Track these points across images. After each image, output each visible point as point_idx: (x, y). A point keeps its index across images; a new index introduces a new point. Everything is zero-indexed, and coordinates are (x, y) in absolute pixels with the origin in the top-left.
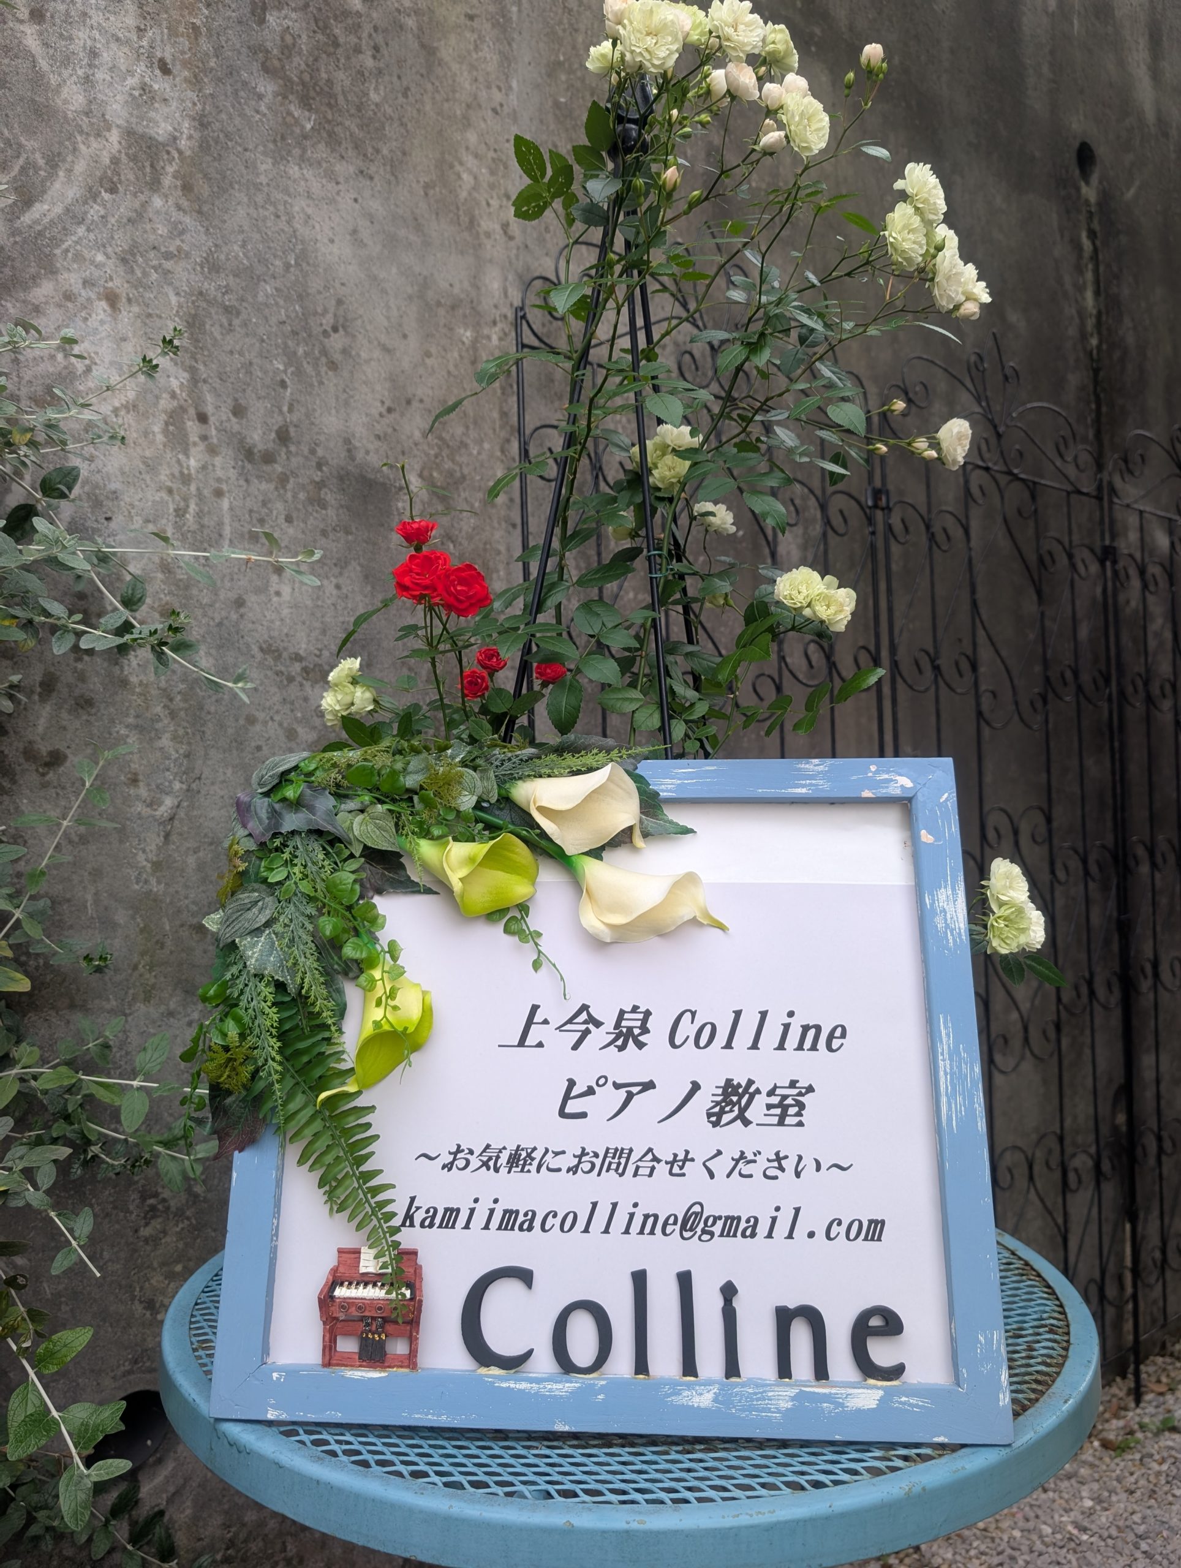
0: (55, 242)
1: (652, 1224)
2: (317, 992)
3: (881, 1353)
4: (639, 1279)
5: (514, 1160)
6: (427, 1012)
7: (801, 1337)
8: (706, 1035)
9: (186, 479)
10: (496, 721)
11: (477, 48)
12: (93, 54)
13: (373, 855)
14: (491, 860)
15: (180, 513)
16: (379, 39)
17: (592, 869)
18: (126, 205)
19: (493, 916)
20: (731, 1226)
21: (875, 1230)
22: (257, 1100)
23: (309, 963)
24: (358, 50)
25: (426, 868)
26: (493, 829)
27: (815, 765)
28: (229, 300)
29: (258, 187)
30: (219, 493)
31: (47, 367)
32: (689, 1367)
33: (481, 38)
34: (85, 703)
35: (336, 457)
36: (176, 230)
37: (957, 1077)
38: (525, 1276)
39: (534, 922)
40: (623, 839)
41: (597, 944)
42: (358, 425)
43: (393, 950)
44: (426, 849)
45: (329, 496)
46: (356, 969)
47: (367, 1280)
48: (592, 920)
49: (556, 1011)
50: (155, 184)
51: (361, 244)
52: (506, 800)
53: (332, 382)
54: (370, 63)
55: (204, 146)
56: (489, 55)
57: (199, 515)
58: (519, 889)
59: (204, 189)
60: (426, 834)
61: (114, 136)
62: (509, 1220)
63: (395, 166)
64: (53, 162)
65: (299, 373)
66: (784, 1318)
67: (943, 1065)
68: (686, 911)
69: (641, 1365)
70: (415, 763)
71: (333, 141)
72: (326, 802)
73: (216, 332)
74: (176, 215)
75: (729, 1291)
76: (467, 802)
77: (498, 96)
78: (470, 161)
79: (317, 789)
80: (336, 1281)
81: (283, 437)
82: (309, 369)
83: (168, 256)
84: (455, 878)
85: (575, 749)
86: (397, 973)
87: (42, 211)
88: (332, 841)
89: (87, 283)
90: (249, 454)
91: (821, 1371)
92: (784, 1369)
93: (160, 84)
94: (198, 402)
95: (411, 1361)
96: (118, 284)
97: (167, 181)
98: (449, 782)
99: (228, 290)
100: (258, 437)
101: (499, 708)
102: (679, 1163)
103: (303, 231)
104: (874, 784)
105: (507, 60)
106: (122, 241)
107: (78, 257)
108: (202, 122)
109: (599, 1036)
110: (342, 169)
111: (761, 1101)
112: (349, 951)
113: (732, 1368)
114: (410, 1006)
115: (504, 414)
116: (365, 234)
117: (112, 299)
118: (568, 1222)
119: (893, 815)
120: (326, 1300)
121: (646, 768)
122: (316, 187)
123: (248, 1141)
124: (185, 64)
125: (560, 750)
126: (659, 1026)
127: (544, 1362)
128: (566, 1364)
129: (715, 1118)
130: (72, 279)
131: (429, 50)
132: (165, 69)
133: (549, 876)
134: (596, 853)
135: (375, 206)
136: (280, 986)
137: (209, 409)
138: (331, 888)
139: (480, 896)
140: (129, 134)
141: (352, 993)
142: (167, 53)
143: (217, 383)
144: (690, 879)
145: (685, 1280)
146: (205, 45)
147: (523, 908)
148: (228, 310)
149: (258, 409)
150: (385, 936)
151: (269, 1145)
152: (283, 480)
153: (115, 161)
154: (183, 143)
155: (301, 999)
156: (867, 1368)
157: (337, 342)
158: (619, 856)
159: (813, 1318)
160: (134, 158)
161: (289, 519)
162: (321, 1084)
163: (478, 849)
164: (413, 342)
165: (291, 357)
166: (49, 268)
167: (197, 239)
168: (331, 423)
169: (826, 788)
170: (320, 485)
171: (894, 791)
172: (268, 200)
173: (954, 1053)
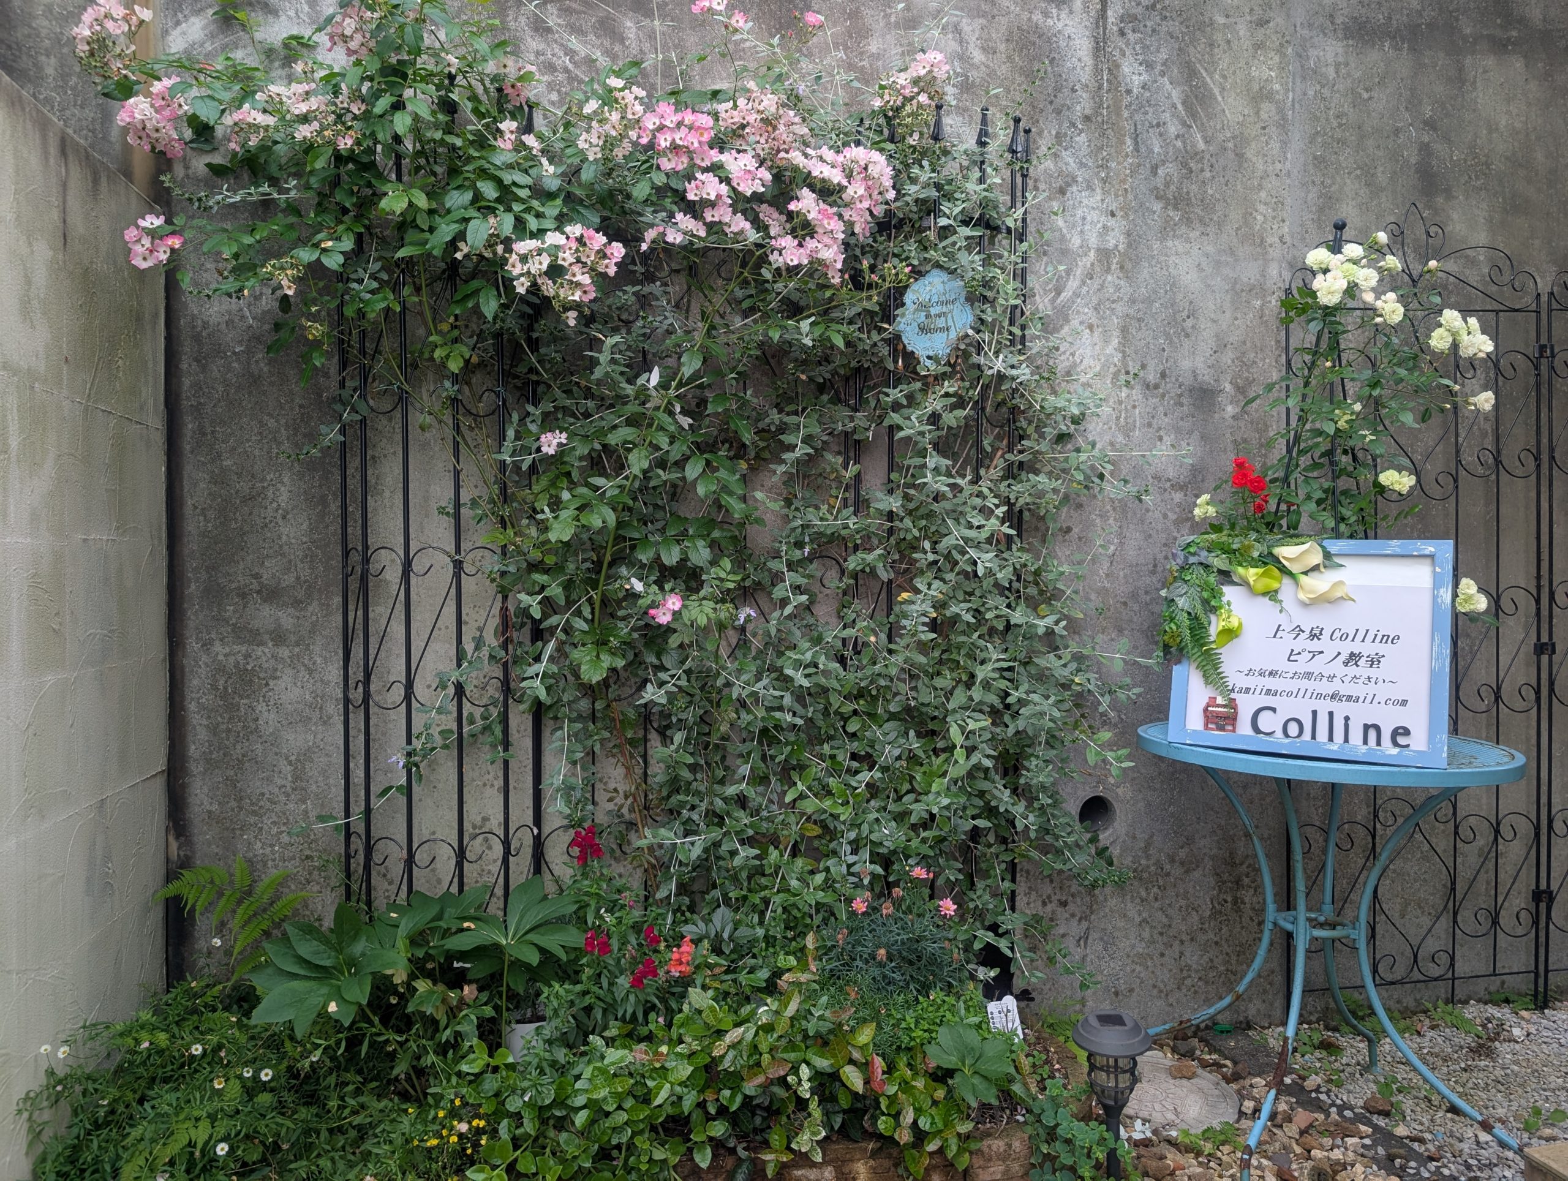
0: (1069, 308)
1: (1320, 696)
2: (1202, 616)
3: (1401, 740)
4: (1314, 713)
5: (1271, 674)
6: (1240, 624)
7: (1372, 734)
8: (1344, 637)
9: (1120, 403)
10: (1267, 524)
11: (1267, 143)
12: (1084, 219)
13: (1221, 572)
14: (1263, 574)
15: (1118, 418)
16: (1213, 160)
17: (1303, 579)
18: (1096, 283)
19: (1264, 594)
20: (1349, 698)
21: (1404, 703)
22: (1181, 650)
23: (1199, 606)
24: (1202, 170)
25: (1241, 577)
26: (1265, 564)
27: (1395, 542)
28: (1139, 316)
29: (1153, 257)
30: (1134, 407)
31: (1067, 364)
32: (1331, 739)
33: (1270, 138)
34: (1080, 506)
35: (1188, 381)
36: (1118, 289)
37: (1439, 653)
38: (1274, 710)
39: (1280, 597)
40: (1316, 568)
41: (1304, 605)
42: (1199, 363)
43: (1229, 603)
44: (1240, 570)
45: (1184, 400)
46: (1214, 610)
47: (1219, 706)
48: (1302, 596)
49: (1287, 627)
50: (1108, 270)
51: (1203, 270)
52: (1271, 554)
53: (1187, 343)
54: (1208, 174)
55: (1129, 245)
56: (1275, 145)
57: (1126, 418)
58: (1275, 585)
59: (1129, 265)
60: (1241, 565)
61: (1092, 254)
62: (1268, 692)
63: (1220, 225)
64: (1068, 272)
65: (1171, 342)
66: (1367, 727)
67: (1435, 649)
68: (1339, 595)
69: (1314, 737)
70: (1236, 540)
71: (1189, 222)
72: (1204, 553)
73: (1134, 332)
74: (1117, 282)
75: (1347, 719)
76: (1256, 554)
77: (1278, 166)
78: (1262, 208)
79: (1202, 549)
80: (1208, 705)
81: (1163, 375)
82: (1175, 340)
83: (1114, 302)
84: (1251, 581)
85: (1297, 536)
86: (1230, 611)
87: (1065, 295)
88: (1206, 567)
89: (1081, 323)
90: (1148, 386)
91: (1379, 743)
92: (1365, 742)
93: (1111, 222)
94: (1126, 365)
95: (1234, 731)
96: (1094, 321)
97: (1113, 267)
98: (1250, 547)
99: (1139, 310)
100: (1152, 377)
101: (1269, 519)
102: (1331, 678)
103: (1174, 272)
104: (1418, 550)
105: (1284, 144)
106: (1095, 300)
107: (1078, 312)
108: (1129, 234)
109: (1303, 636)
110: (1194, 235)
111: (1363, 660)
112: (1213, 603)
113: (1346, 740)
114: (1234, 623)
115: (1278, 342)
116: (1204, 265)
117: (1091, 327)
118: (1290, 694)
119: (1428, 561)
120: (1205, 710)
121: (1326, 543)
122: (1180, 249)
123: (1179, 662)
124: (1121, 209)
125: (1291, 537)
126: (1326, 634)
127: (1279, 734)
128: (1286, 735)
129: (1346, 664)
130: (1075, 323)
131: (1240, 156)
132: (1113, 215)
133: (1287, 581)
134: (1305, 573)
135: (1210, 249)
136: (1189, 614)
137: (1131, 369)
138: (1206, 583)
139: (1260, 587)
140: (1098, 250)
141: (1213, 618)
142: (1113, 207)
143: (1134, 355)
144: (1341, 583)
145: (1331, 714)
146: (1130, 196)
147: (1276, 591)
148: (1139, 320)
149: (1152, 364)
150: (1225, 599)
151: (1185, 663)
152: (1163, 396)
153: (1092, 264)
154: (1121, 247)
155: (1197, 618)
156: (1395, 744)
157: (1189, 323)
158: (1315, 574)
159: (1377, 728)
160: (1100, 261)
161: (1165, 415)
162: (1203, 645)
163: (1260, 571)
164: (1228, 315)
165: (1167, 336)
166: (1067, 321)
167: (1126, 290)
168: (1186, 364)
169: (1398, 551)
170: (1180, 396)
171: (1427, 552)
172: (1158, 262)
173: (1439, 645)
